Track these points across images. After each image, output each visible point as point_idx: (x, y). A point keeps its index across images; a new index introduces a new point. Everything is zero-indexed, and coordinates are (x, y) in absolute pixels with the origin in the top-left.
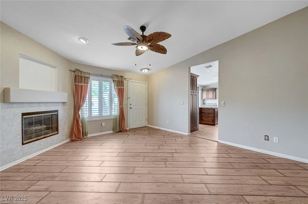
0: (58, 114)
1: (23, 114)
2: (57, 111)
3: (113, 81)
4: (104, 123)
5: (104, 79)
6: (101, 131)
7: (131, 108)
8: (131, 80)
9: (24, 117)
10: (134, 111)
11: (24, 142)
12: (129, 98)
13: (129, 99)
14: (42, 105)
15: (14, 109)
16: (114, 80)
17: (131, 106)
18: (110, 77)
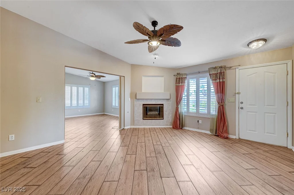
0: (163, 107)
1: (143, 105)
2: (163, 105)
3: (210, 75)
4: (201, 121)
5: (200, 75)
6: (198, 128)
7: (242, 108)
8: (240, 68)
9: (144, 106)
10: (249, 113)
11: (144, 118)
12: (239, 93)
13: (237, 95)
14: (152, 100)
15: (140, 102)
16: (211, 73)
17: (241, 106)
18: (207, 71)
